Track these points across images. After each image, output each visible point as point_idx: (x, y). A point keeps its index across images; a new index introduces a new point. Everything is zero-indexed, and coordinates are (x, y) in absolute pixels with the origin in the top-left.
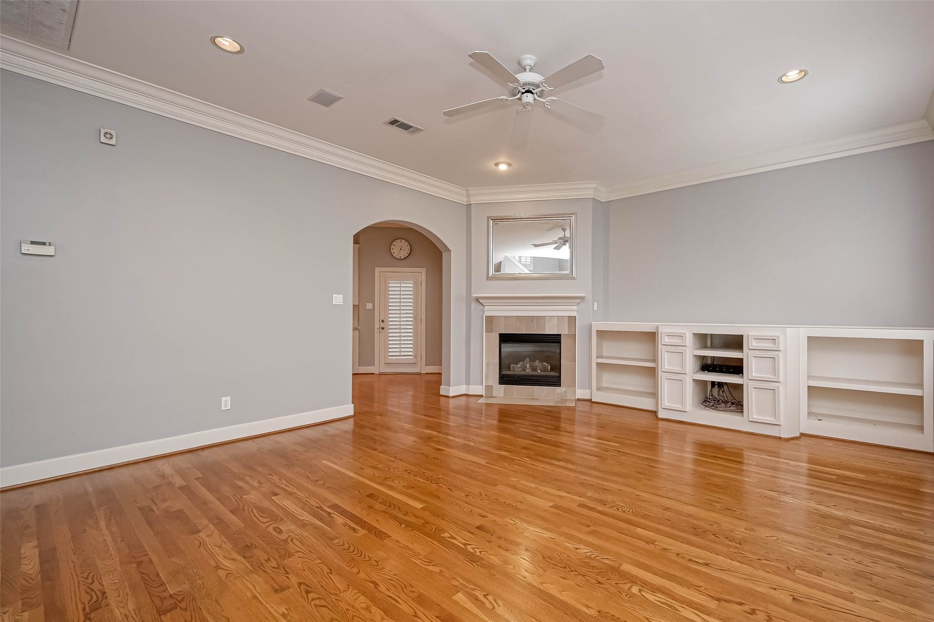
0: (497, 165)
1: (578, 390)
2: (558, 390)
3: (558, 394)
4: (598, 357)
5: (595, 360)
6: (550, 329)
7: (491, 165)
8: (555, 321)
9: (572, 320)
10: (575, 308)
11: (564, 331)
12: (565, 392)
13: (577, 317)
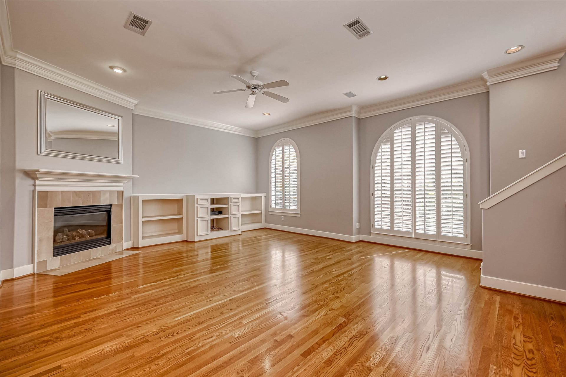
0: (112, 67)
1: (125, 243)
2: (110, 247)
3: (110, 250)
4: (143, 217)
5: (141, 220)
6: (104, 201)
7: (106, 66)
8: (108, 195)
9: (121, 194)
10: (122, 184)
11: (115, 202)
12: (116, 247)
13: (124, 191)
